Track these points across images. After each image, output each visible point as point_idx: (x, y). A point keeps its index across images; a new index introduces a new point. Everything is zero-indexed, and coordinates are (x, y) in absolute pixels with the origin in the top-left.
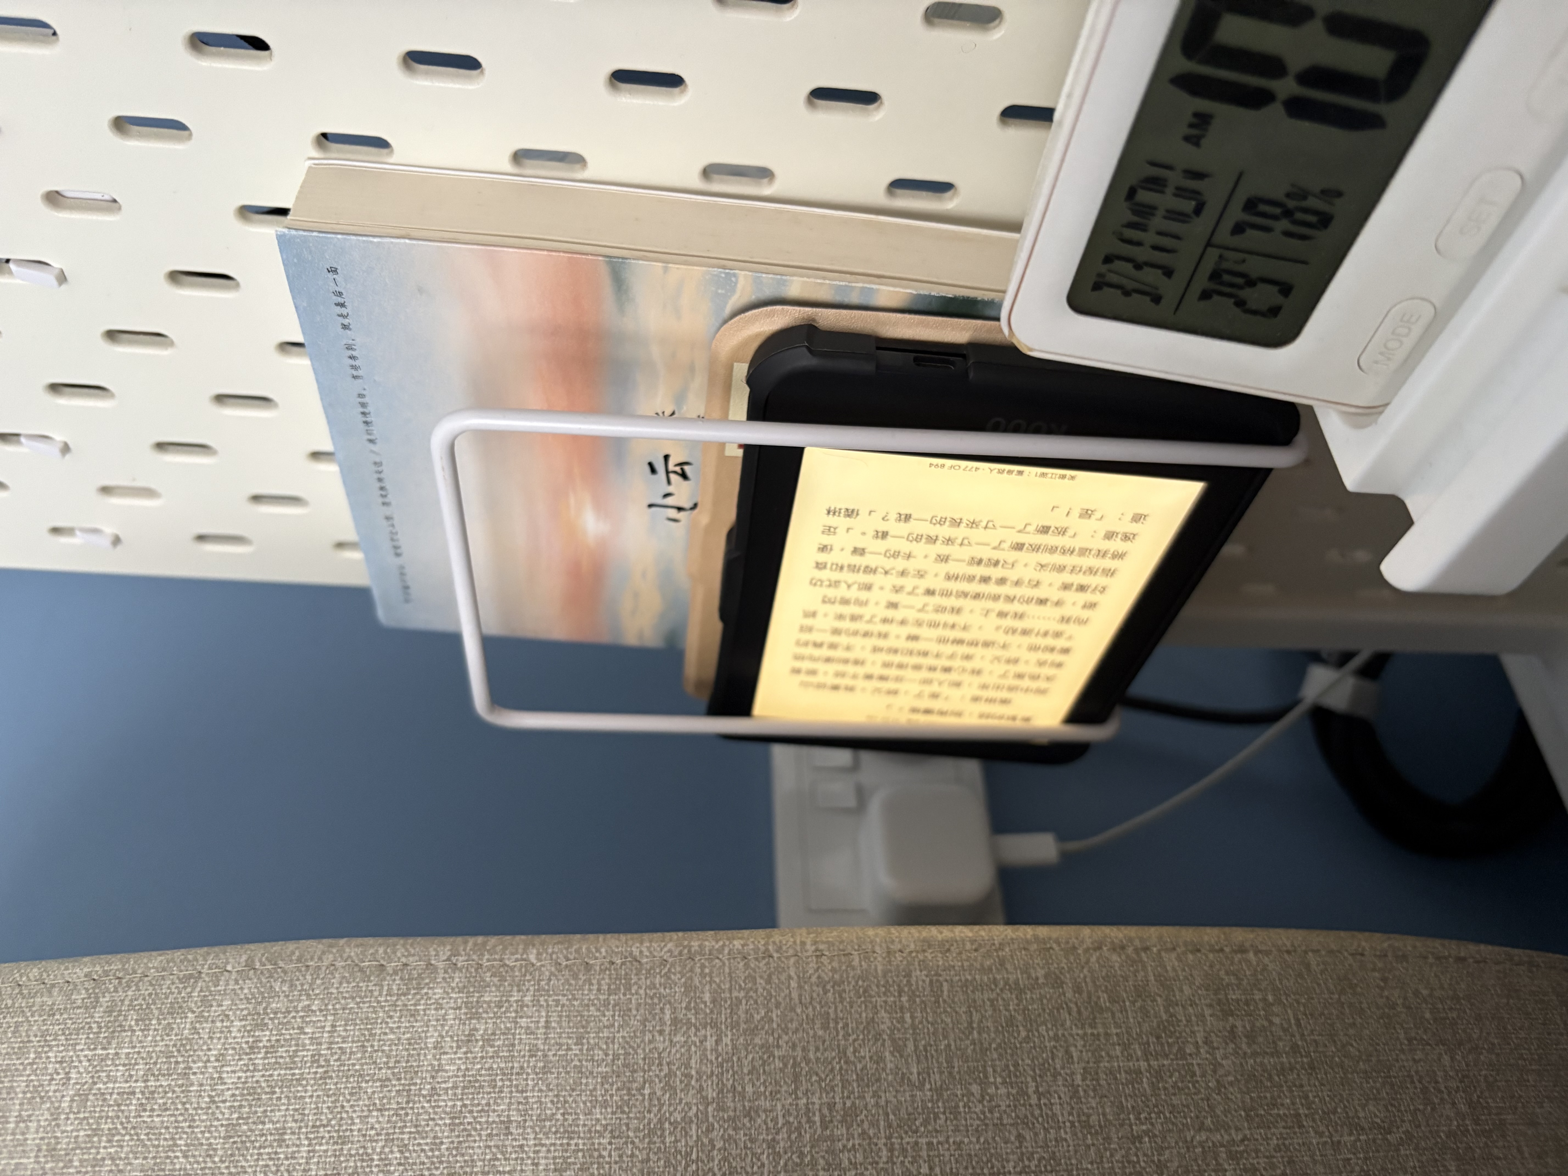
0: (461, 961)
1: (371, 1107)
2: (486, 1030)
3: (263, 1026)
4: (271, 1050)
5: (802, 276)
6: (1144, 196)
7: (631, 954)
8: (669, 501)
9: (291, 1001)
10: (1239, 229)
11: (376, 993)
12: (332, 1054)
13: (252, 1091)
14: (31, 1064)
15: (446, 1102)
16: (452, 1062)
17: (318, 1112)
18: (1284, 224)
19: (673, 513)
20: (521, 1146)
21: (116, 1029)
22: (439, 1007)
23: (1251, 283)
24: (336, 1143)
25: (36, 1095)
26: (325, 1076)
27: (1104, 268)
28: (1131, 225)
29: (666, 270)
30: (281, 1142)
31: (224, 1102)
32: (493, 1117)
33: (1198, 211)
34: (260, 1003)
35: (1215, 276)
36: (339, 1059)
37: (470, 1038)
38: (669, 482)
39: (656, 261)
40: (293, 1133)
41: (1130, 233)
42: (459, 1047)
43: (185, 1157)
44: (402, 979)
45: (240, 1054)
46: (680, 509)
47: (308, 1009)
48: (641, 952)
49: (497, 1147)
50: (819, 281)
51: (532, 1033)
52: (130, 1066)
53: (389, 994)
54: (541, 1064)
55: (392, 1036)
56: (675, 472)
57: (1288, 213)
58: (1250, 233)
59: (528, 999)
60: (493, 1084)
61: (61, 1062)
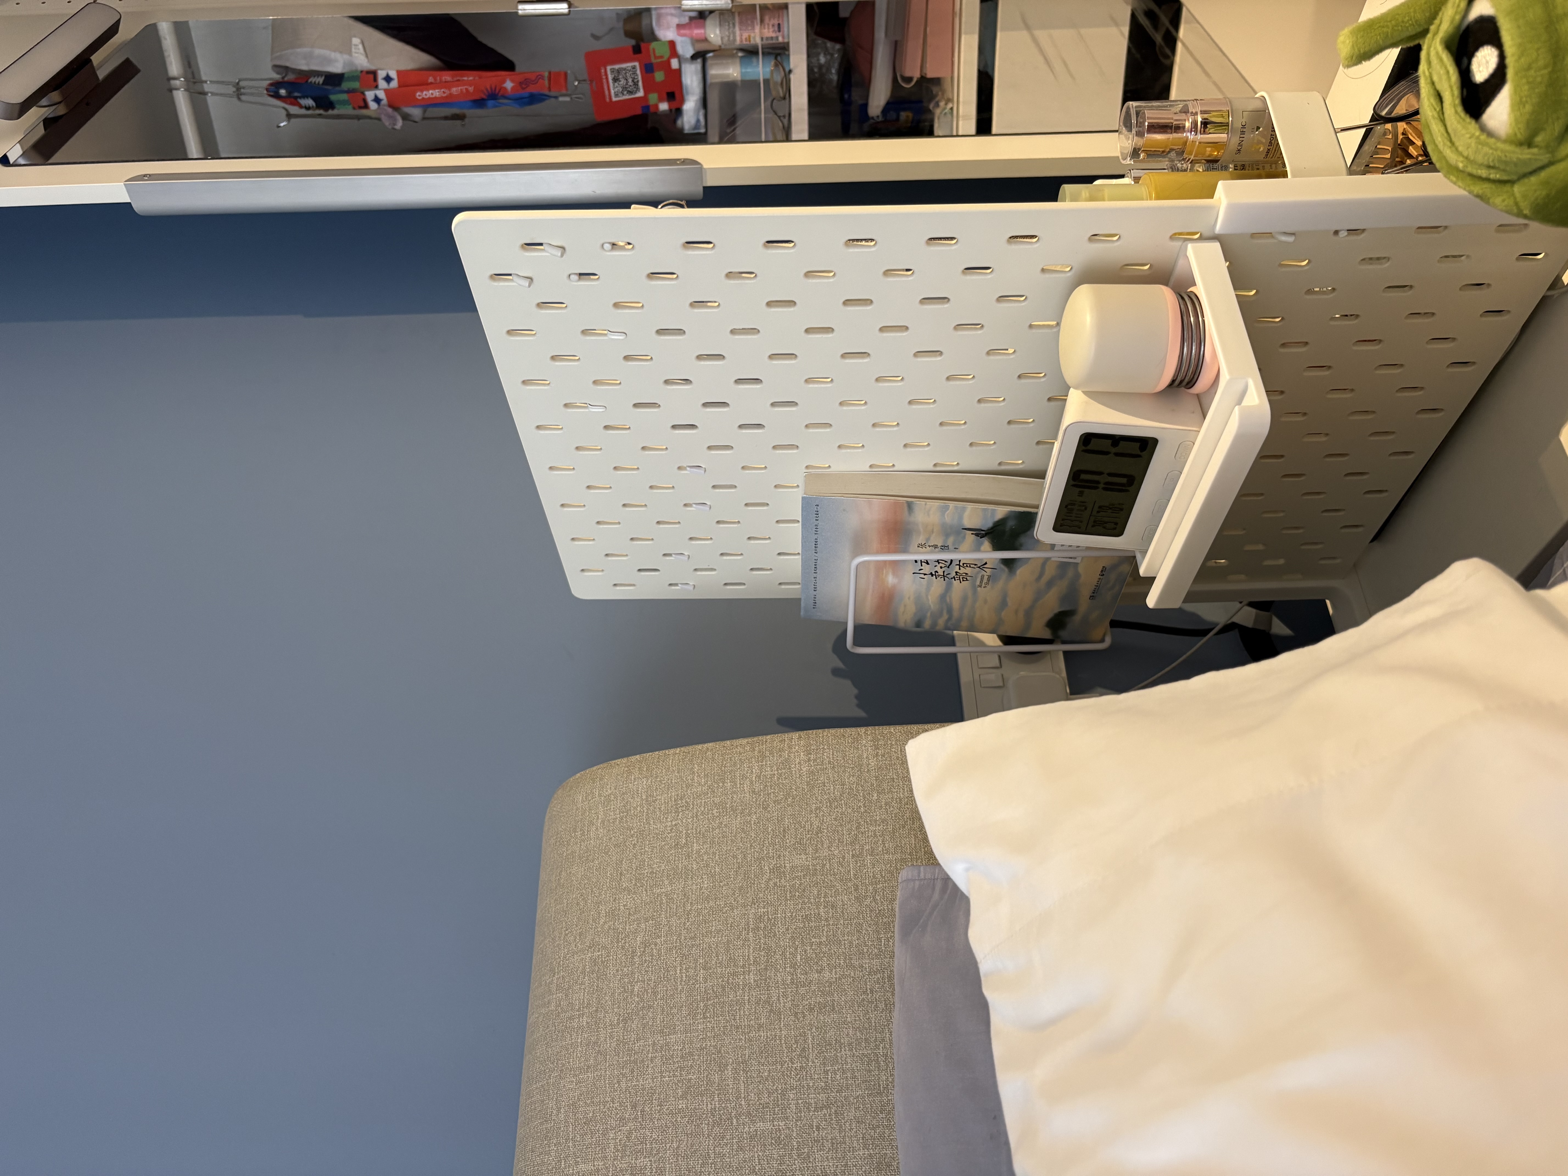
0: (869, 733)
1: (850, 775)
2: (882, 752)
3: (810, 754)
4: (815, 760)
5: (971, 505)
6: (1069, 507)
7: (925, 728)
8: (921, 572)
9: (818, 746)
10: (1098, 512)
11: (844, 743)
12: (834, 761)
13: (812, 772)
14: (739, 768)
15: (873, 773)
16: (873, 762)
17: (834, 777)
18: (1110, 511)
19: (922, 576)
20: (898, 785)
21: (763, 756)
22: (865, 746)
23: (1106, 523)
24: (841, 785)
25: (743, 777)
26: (834, 767)
27: (1062, 522)
28: (1068, 513)
29: (926, 504)
30: (824, 786)
31: (804, 775)
32: (888, 777)
33: (1086, 509)
34: (808, 747)
35: (1095, 522)
36: (837, 762)
37: (877, 755)
38: (922, 566)
39: (923, 501)
40: (827, 783)
41: (1068, 515)
42: (874, 758)
43: (796, 791)
44: (851, 738)
45: (806, 762)
46: (925, 574)
47: (823, 748)
48: (928, 728)
49: (891, 785)
50: (977, 507)
51: (896, 753)
52: (771, 767)
53: (848, 743)
54: (901, 762)
55: (852, 755)
56: (924, 562)
57: (1110, 509)
58: (1101, 513)
59: (893, 743)
60: (887, 768)
61: (749, 768)
